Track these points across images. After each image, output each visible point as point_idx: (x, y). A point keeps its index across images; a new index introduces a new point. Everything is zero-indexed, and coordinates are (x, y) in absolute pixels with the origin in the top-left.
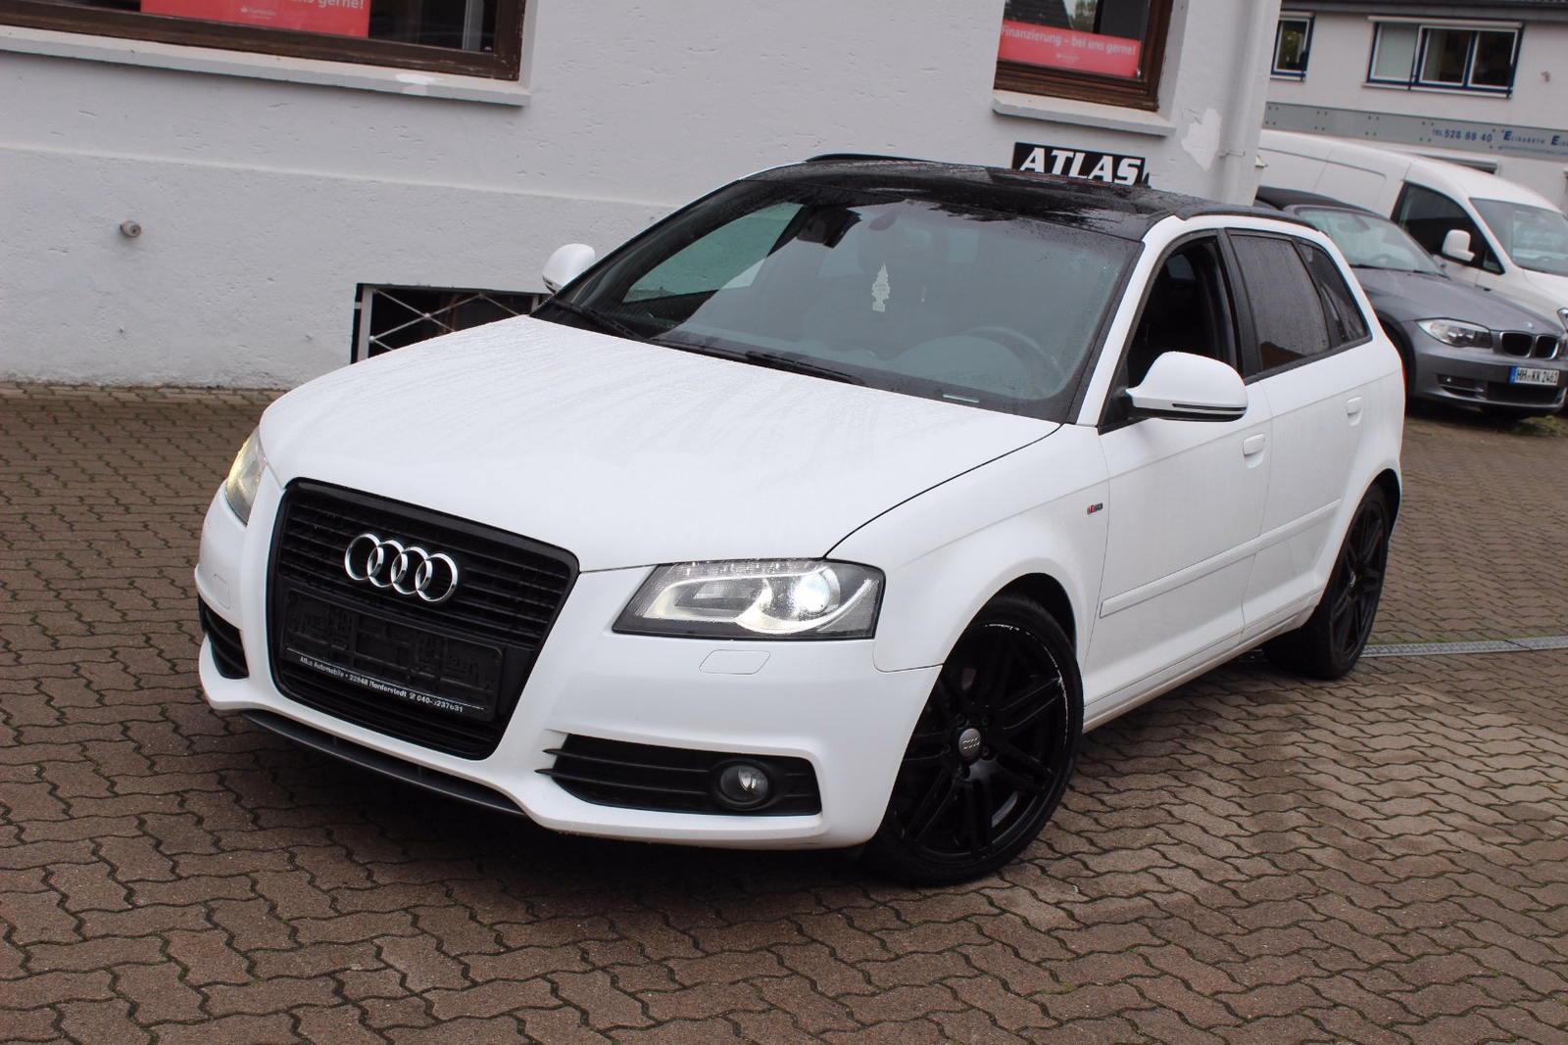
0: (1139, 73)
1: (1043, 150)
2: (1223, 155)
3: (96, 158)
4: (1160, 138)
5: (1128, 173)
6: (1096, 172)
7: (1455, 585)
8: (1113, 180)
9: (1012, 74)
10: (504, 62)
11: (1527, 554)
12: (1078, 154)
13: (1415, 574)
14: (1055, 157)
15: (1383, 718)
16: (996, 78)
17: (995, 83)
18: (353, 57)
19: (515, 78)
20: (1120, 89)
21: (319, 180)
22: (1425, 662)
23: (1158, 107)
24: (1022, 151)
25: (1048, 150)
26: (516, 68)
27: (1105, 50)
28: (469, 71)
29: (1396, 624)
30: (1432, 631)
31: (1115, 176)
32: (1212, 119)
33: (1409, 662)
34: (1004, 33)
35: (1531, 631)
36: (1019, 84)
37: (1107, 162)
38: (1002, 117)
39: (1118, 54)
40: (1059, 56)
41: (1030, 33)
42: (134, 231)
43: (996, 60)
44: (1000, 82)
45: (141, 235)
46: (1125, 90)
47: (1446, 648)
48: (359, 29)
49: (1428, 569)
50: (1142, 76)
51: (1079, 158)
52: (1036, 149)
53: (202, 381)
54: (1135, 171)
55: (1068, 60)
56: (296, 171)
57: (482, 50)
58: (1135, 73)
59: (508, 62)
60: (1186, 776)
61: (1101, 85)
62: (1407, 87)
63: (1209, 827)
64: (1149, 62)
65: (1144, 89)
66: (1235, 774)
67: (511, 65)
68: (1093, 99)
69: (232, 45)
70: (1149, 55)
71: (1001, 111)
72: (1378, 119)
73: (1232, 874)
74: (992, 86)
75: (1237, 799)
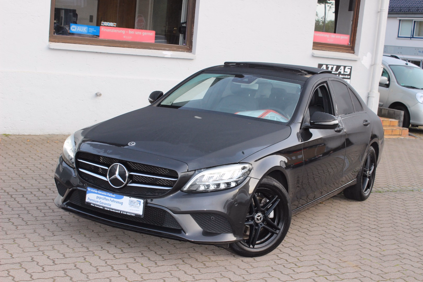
0: (349, 44)
1: (325, 65)
2: (372, 64)
3: (90, 76)
4: (356, 61)
5: (348, 71)
6: (339, 71)
8: (344, 73)
9: (317, 45)
10: (188, 48)
12: (334, 66)
14: (329, 67)
16: (313, 47)
18: (151, 48)
19: (191, 52)
20: (345, 48)
21: (144, 80)
23: (355, 52)
24: (320, 65)
25: (327, 65)
27: (340, 38)
31: (344, 71)
32: (369, 55)
34: (314, 35)
36: (318, 48)
37: (342, 68)
38: (313, 56)
39: (344, 39)
40: (328, 40)
41: (320, 34)
42: (100, 95)
43: (313, 42)
44: (313, 48)
50: (350, 45)
51: (335, 67)
52: (324, 65)
54: (350, 70)
55: (330, 41)
56: (138, 78)
57: (182, 45)
58: (348, 44)
59: (189, 48)
60: (394, 215)
61: (339, 47)
62: (410, 39)
63: (403, 223)
64: (352, 41)
65: (351, 48)
66: (405, 214)
67: (190, 48)
68: (338, 51)
69: (122, 46)
70: (352, 39)
71: (315, 56)
72: (401, 48)
73: (411, 232)
74: (312, 49)
75: (407, 219)
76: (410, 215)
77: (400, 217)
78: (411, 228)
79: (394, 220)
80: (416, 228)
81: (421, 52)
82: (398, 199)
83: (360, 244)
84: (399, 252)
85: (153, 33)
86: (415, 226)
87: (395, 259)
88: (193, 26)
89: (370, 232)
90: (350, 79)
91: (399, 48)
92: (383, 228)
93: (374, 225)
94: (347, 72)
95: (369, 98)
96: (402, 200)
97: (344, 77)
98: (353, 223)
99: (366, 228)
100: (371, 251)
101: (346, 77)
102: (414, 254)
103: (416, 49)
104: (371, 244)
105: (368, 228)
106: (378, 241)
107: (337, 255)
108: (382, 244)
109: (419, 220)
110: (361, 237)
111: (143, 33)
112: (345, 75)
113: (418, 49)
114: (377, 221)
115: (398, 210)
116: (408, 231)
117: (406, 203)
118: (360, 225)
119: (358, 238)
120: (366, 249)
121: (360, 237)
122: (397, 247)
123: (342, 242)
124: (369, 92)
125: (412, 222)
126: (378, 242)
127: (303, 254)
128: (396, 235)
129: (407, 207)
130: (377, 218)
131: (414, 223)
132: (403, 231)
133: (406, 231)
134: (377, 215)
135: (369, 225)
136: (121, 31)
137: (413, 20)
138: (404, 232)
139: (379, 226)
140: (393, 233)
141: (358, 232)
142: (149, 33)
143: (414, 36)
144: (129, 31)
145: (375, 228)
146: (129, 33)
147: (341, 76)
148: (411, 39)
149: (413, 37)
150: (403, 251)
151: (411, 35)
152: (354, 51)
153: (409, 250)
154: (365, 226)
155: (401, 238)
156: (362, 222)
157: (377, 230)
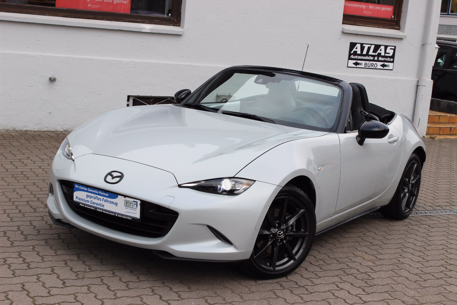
1: (360, 45)
2: (423, 44)
3: (42, 55)
4: (401, 39)
6: (379, 51)
8: (385, 54)
9: (348, 19)
10: (175, 20)
12: (372, 45)
14: (364, 47)
16: (343, 20)
17: (342, 22)
18: (126, 20)
19: (179, 26)
20: (387, 23)
21: (115, 61)
23: (400, 28)
24: (353, 45)
25: (362, 44)
26: (180, 22)
28: (164, 23)
31: (385, 53)
34: (346, 5)
36: (351, 22)
37: (383, 48)
38: (344, 33)
39: (386, 11)
40: (365, 12)
41: (354, 5)
42: (54, 79)
43: (343, 14)
44: (345, 22)
45: (56, 81)
46: (388, 23)
50: (394, 18)
51: (373, 47)
52: (357, 44)
54: (392, 51)
55: (368, 14)
56: (107, 58)
58: (392, 17)
59: (177, 20)
60: (405, 250)
61: (380, 22)
63: (412, 265)
64: (396, 13)
65: (395, 23)
66: (422, 249)
68: (377, 26)
69: (86, 18)
70: (396, 11)
71: (345, 32)
73: (419, 279)
74: (342, 23)
75: (422, 257)
76: (429, 250)
77: (413, 253)
78: (422, 273)
79: (401, 260)
80: (429, 273)
82: (423, 224)
85: (128, 1)
86: (428, 270)
89: (355, 277)
90: (393, 62)
92: (379, 272)
93: (367, 266)
94: (389, 53)
95: (419, 87)
96: (427, 226)
97: (385, 59)
98: (337, 262)
99: (352, 271)
101: (388, 59)
104: (347, 301)
105: (355, 271)
106: (360, 296)
109: (439, 259)
110: (337, 288)
111: (115, 1)
112: (387, 57)
114: (374, 261)
115: (416, 242)
116: (415, 278)
117: (432, 232)
118: (346, 267)
119: (332, 289)
124: (418, 79)
125: (427, 263)
126: (358, 297)
128: (393, 285)
129: (431, 239)
130: (377, 256)
131: (430, 263)
133: (412, 277)
134: (380, 251)
135: (359, 267)
138: (408, 279)
139: (373, 268)
141: (337, 279)
142: (122, 1)
145: (366, 273)
147: (380, 59)
152: (399, 26)
154: (352, 268)
155: (398, 290)
156: (351, 261)
157: (367, 276)
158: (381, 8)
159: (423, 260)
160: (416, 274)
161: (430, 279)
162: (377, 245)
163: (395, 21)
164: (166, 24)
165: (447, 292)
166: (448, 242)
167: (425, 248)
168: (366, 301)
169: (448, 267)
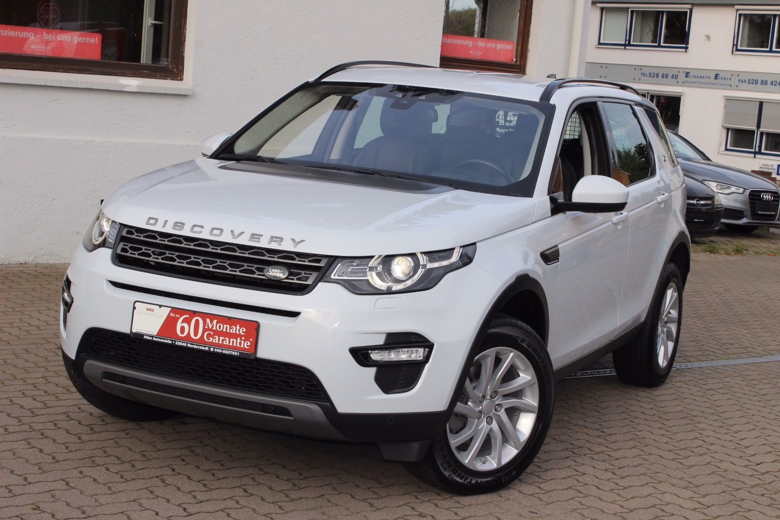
0: (515, 60)
7: (727, 333)
9: (450, 64)
10: (175, 70)
11: (758, 316)
13: (705, 328)
15: (715, 393)
18: (94, 71)
19: (181, 80)
20: (505, 69)
21: (80, 142)
22: (725, 368)
26: (182, 73)
27: (496, 48)
28: (157, 76)
29: (705, 352)
30: (723, 354)
33: (717, 369)
34: (443, 41)
35: (773, 352)
39: (503, 49)
40: (471, 52)
41: (455, 40)
43: (440, 56)
46: (508, 69)
47: (733, 362)
48: (95, 55)
49: (710, 325)
50: (516, 62)
53: (16, 260)
55: (477, 55)
58: (513, 59)
59: (177, 70)
60: (635, 421)
61: (495, 67)
62: (623, 47)
64: (519, 53)
65: (518, 69)
66: (657, 418)
67: (179, 72)
69: (30, 68)
70: (519, 49)
72: (607, 67)
73: (676, 456)
75: (664, 428)
76: (668, 420)
77: (649, 425)
78: (675, 448)
79: (638, 433)
80: (685, 449)
81: (646, 76)
83: (578, 488)
84: (658, 502)
85: (97, 38)
86: (682, 445)
87: (654, 517)
88: (185, 23)
89: (593, 459)
91: (602, 67)
92: (619, 451)
98: (554, 441)
99: (583, 451)
100: (602, 500)
102: (690, 504)
103: (635, 69)
104: (600, 487)
106: (613, 480)
107: (533, 512)
108: (622, 485)
110: (577, 473)
111: (76, 39)
113: (641, 69)
114: (603, 437)
115: (643, 410)
116: (671, 455)
118: (571, 446)
119: (571, 474)
120: (589, 498)
121: (575, 473)
122: (652, 491)
123: (539, 485)
125: (676, 436)
126: (612, 482)
127: (463, 515)
128: (647, 466)
129: (660, 404)
130: (604, 430)
131: (680, 436)
132: (660, 456)
133: (665, 454)
134: (602, 423)
135: (588, 445)
136: (26, 34)
137: (628, 8)
138: (662, 458)
139: (608, 446)
140: (640, 462)
142: (87, 39)
143: (632, 43)
144: (44, 33)
145: (602, 452)
146: (44, 38)
148: (625, 48)
149: (629, 45)
150: (668, 498)
151: (626, 40)
152: (524, 74)
153: (678, 496)
154: (580, 447)
155: (657, 471)
156: (573, 439)
157: (608, 457)
158: (496, 46)
159: (668, 433)
160: (670, 451)
161: (691, 456)
162: (593, 416)
163: (517, 65)
164: (160, 76)
165: (722, 470)
166: (686, 408)
167: (660, 417)
168: (625, 486)
169: (706, 440)
